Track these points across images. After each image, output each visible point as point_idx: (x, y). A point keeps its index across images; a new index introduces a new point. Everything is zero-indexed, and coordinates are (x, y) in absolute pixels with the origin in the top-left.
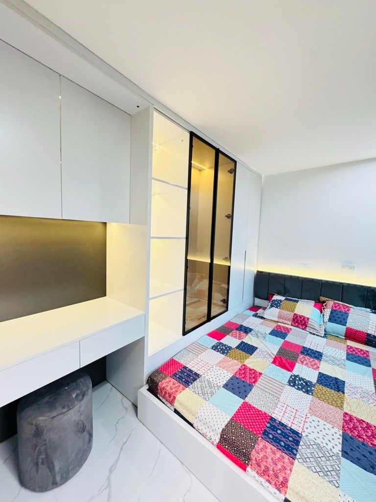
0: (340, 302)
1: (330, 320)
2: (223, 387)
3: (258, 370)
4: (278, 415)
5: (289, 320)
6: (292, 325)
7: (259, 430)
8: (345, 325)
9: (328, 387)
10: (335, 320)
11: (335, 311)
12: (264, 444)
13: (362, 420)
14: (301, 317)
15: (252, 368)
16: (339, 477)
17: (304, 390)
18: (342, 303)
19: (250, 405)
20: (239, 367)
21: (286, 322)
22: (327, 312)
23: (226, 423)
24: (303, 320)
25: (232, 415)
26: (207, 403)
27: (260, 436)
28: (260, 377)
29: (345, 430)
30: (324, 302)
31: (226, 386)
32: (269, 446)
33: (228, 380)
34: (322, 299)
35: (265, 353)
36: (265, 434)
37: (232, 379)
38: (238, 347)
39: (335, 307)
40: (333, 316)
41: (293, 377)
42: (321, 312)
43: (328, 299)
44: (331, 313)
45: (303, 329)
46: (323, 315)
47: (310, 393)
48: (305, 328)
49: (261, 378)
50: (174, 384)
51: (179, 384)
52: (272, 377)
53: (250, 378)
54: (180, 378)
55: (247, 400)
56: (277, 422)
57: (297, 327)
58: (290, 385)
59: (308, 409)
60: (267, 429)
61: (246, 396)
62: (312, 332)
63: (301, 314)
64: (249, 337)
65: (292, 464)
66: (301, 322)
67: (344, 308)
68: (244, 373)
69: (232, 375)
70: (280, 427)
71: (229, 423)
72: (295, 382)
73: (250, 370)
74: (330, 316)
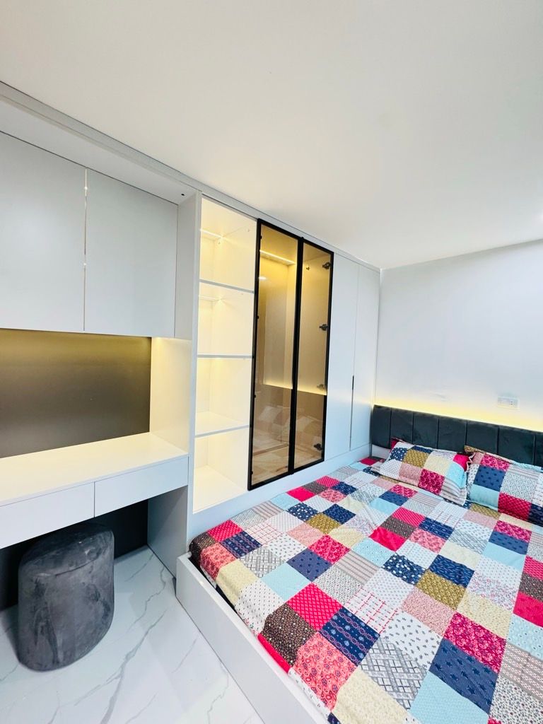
0: (495, 455)
1: (477, 481)
2: (288, 562)
3: (346, 544)
4: (353, 606)
5: (415, 479)
6: (419, 487)
7: (319, 623)
8: (499, 491)
9: (444, 577)
10: (484, 482)
11: (485, 467)
12: (320, 640)
13: (480, 626)
14: (432, 474)
15: (338, 541)
16: (414, 696)
17: (405, 577)
18: (498, 456)
19: (318, 589)
20: (319, 538)
21: (411, 481)
22: (474, 469)
23: (276, 608)
24: (435, 479)
25: (288, 599)
26: (260, 580)
27: (318, 629)
28: (345, 553)
29: (448, 637)
30: (470, 454)
31: (292, 562)
32: (327, 644)
33: (297, 553)
34: (468, 449)
35: (365, 523)
36: (327, 628)
37: (303, 553)
38: (326, 512)
39: (487, 462)
40: (482, 476)
41: (395, 559)
42: (465, 470)
43: (476, 450)
44: (479, 470)
45: (434, 493)
46: (468, 474)
47: (413, 582)
48: (438, 492)
49: (347, 555)
50: (222, 553)
51: (228, 553)
52: (362, 555)
53: (330, 554)
54: (233, 545)
55: (316, 582)
56: (350, 615)
57: (426, 489)
58: (386, 569)
59: (402, 603)
60: (331, 623)
61: (316, 577)
62: (447, 497)
63: (433, 471)
64: (348, 499)
65: (352, 670)
66: (432, 482)
67: (499, 464)
68: (323, 547)
69: (306, 548)
70: (351, 622)
71: (280, 608)
72: (395, 566)
73: (335, 543)
74: (477, 475)
